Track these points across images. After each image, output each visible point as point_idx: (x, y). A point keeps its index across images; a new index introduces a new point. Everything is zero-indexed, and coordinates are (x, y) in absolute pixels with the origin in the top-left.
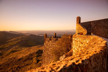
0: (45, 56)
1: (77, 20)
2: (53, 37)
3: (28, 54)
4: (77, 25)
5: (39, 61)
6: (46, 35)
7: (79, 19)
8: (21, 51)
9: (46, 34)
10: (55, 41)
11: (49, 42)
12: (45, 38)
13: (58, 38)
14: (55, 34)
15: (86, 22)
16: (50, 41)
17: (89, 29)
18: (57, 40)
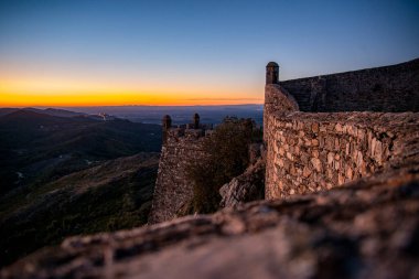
0: (165, 186)
1: (268, 74)
2: (191, 127)
3: (108, 180)
4: (267, 89)
5: (144, 201)
6: (168, 120)
7: (273, 69)
8: (85, 172)
9: (168, 117)
10: (198, 137)
11: (177, 141)
12: (164, 129)
13: (204, 128)
14: (197, 116)
15: (294, 81)
16: (182, 140)
17: (305, 100)
18: (203, 135)
